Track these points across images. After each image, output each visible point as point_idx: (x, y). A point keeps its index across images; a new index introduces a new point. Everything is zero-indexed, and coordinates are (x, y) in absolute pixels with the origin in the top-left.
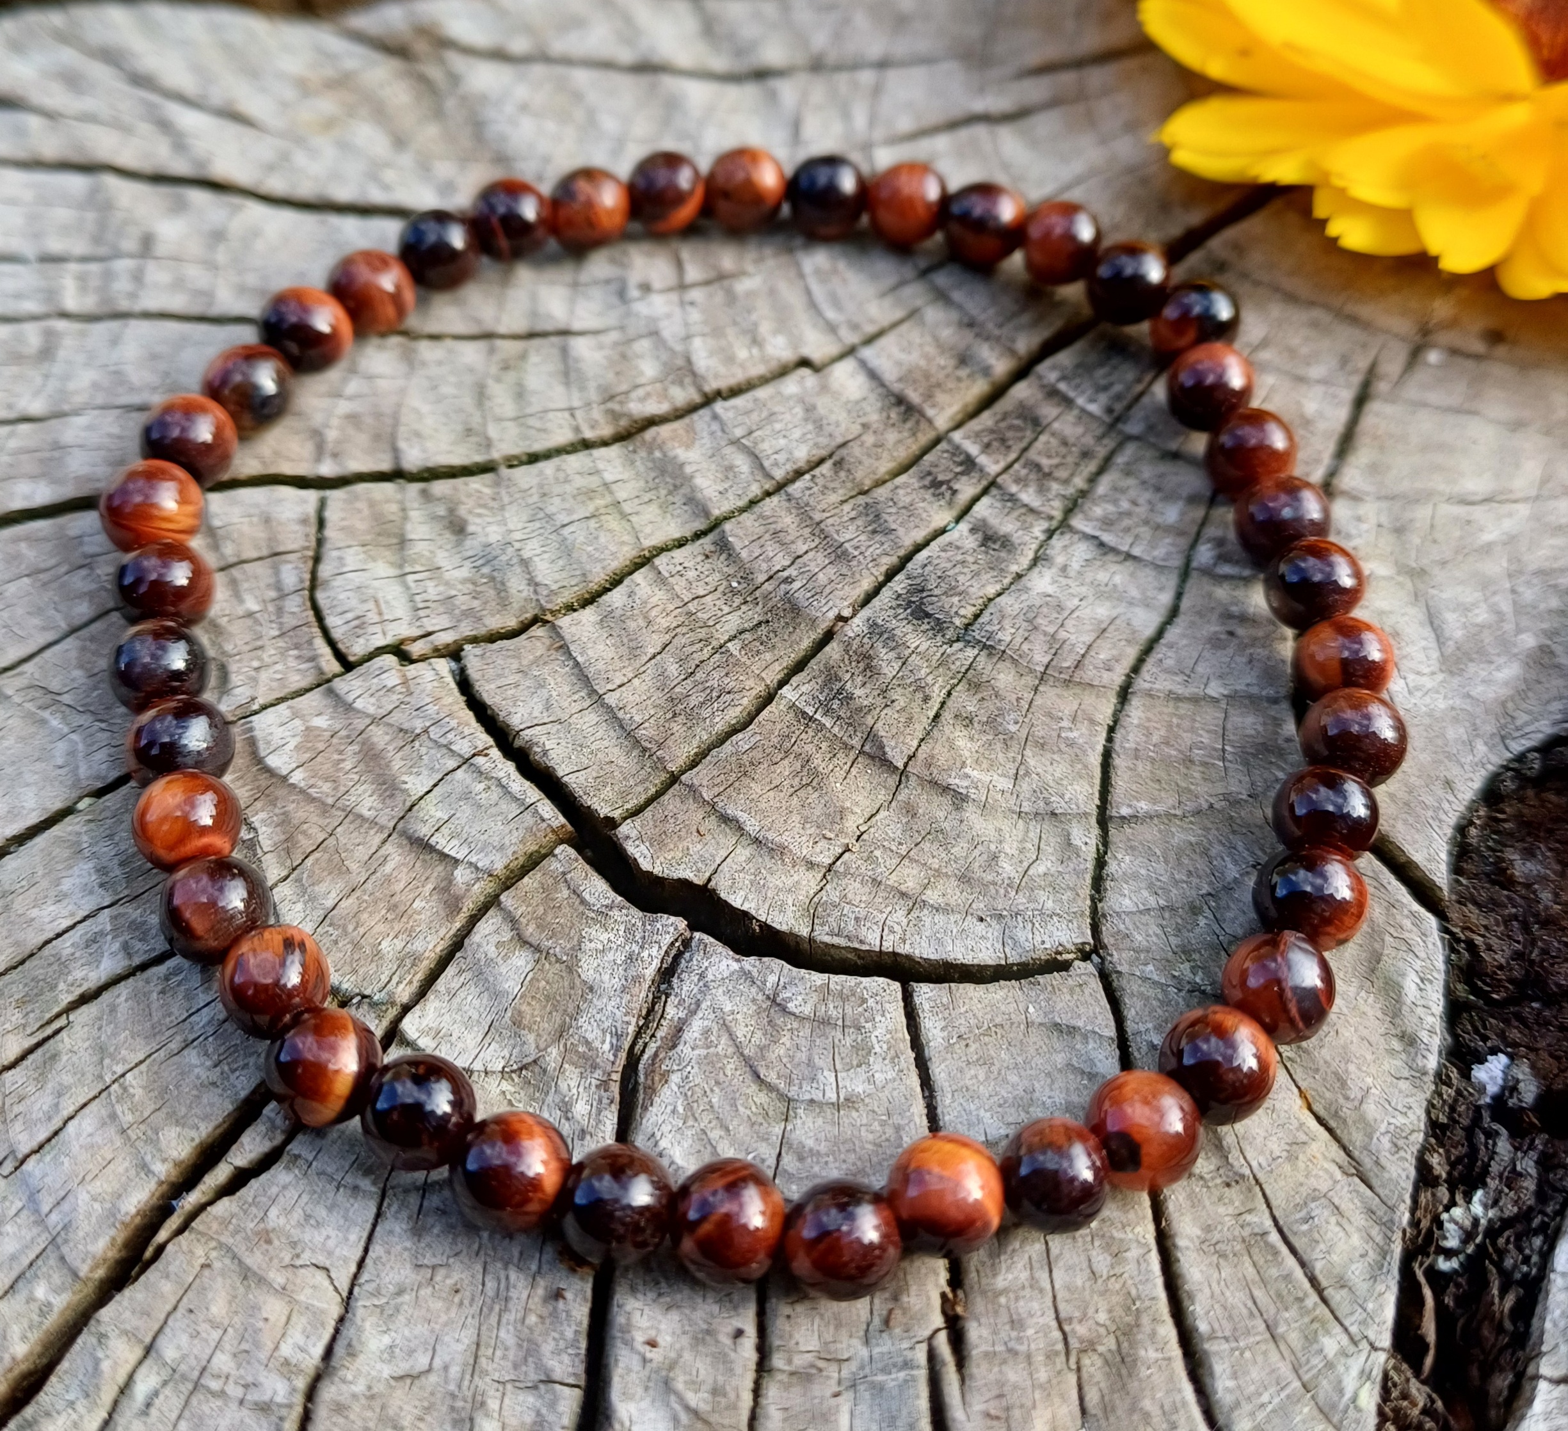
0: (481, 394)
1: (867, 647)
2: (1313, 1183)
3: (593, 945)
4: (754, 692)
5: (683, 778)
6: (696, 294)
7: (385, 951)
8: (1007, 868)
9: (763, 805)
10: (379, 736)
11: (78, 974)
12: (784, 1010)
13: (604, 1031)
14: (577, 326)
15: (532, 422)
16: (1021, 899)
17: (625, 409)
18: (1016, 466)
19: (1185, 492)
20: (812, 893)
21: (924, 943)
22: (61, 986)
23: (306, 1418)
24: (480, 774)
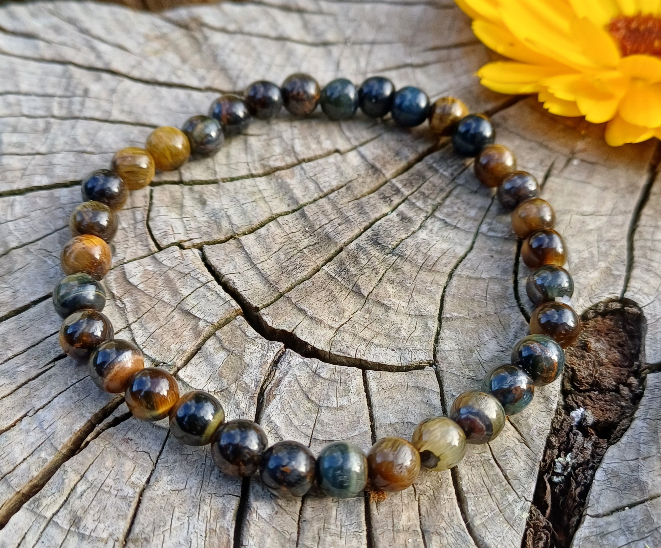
1: (356, 253)
2: (508, 444)
3: (249, 350)
4: (313, 267)
5: (285, 294)
6: (296, 124)
7: (172, 348)
8: (404, 333)
9: (314, 306)
10: (172, 274)
12: (319, 376)
13: (252, 380)
15: (233, 166)
16: (408, 344)
17: (268, 164)
18: (416, 193)
19: (479, 205)
20: (331, 337)
21: (372, 357)
22: (52, 352)
23: (139, 502)
24: (209, 289)
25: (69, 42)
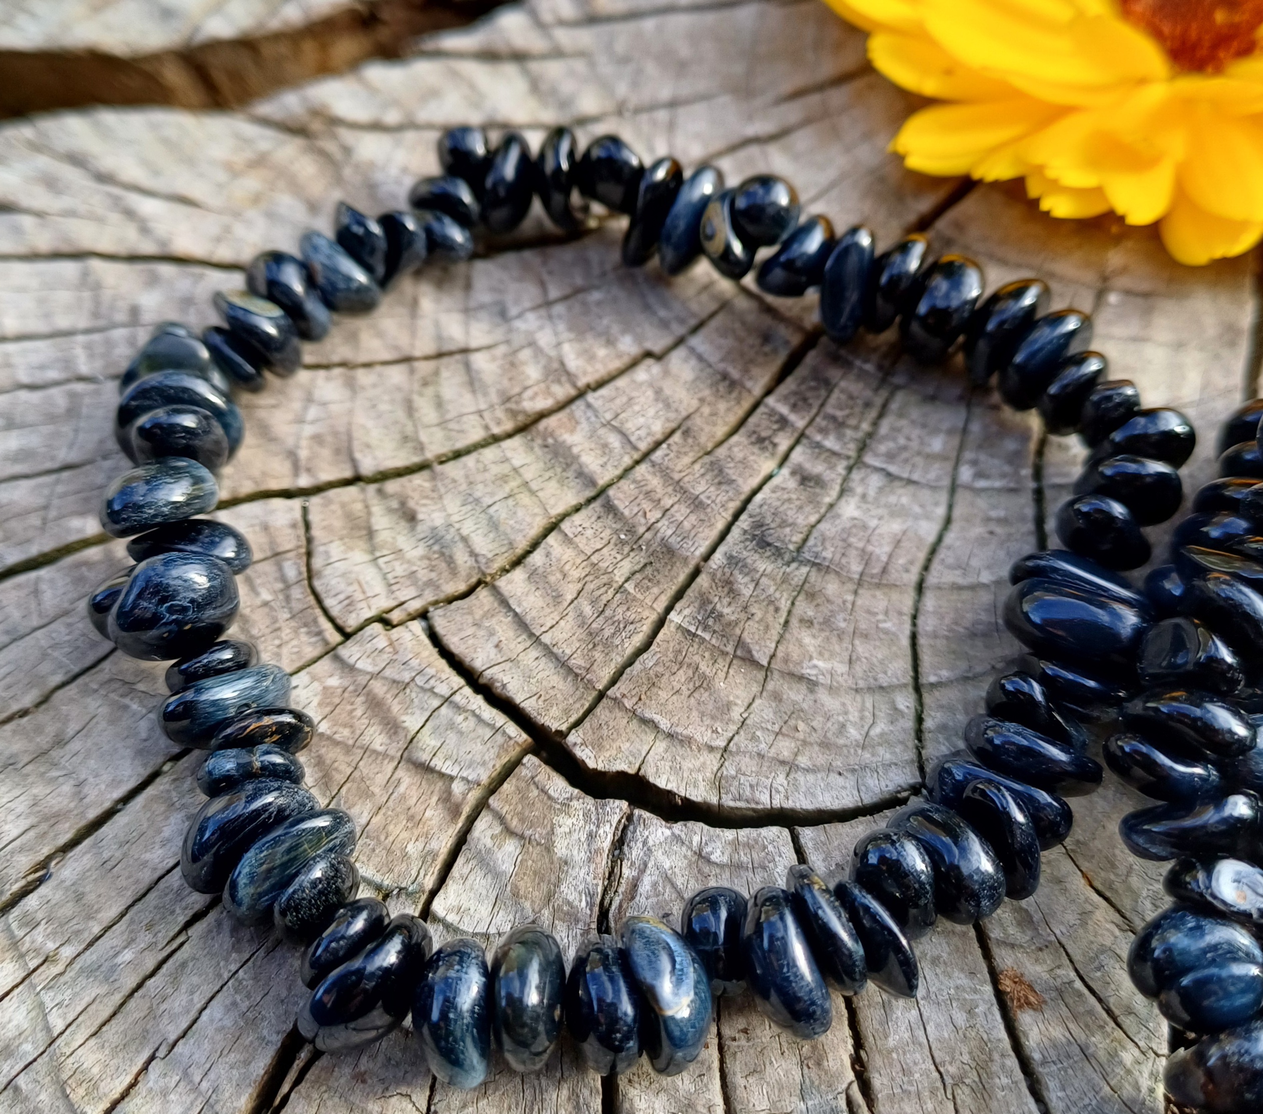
0: (410, 409)
1: (728, 575)
2: (1100, 940)
3: (562, 829)
4: (650, 621)
5: (609, 693)
6: (559, 309)
7: (410, 852)
8: (854, 733)
9: (670, 707)
10: (379, 688)
12: (709, 861)
13: (580, 893)
14: (474, 344)
15: (452, 425)
17: (519, 408)
18: (818, 419)
19: (945, 425)
20: (715, 769)
21: (802, 797)
22: (178, 911)
24: (458, 708)
25: (82, 208)
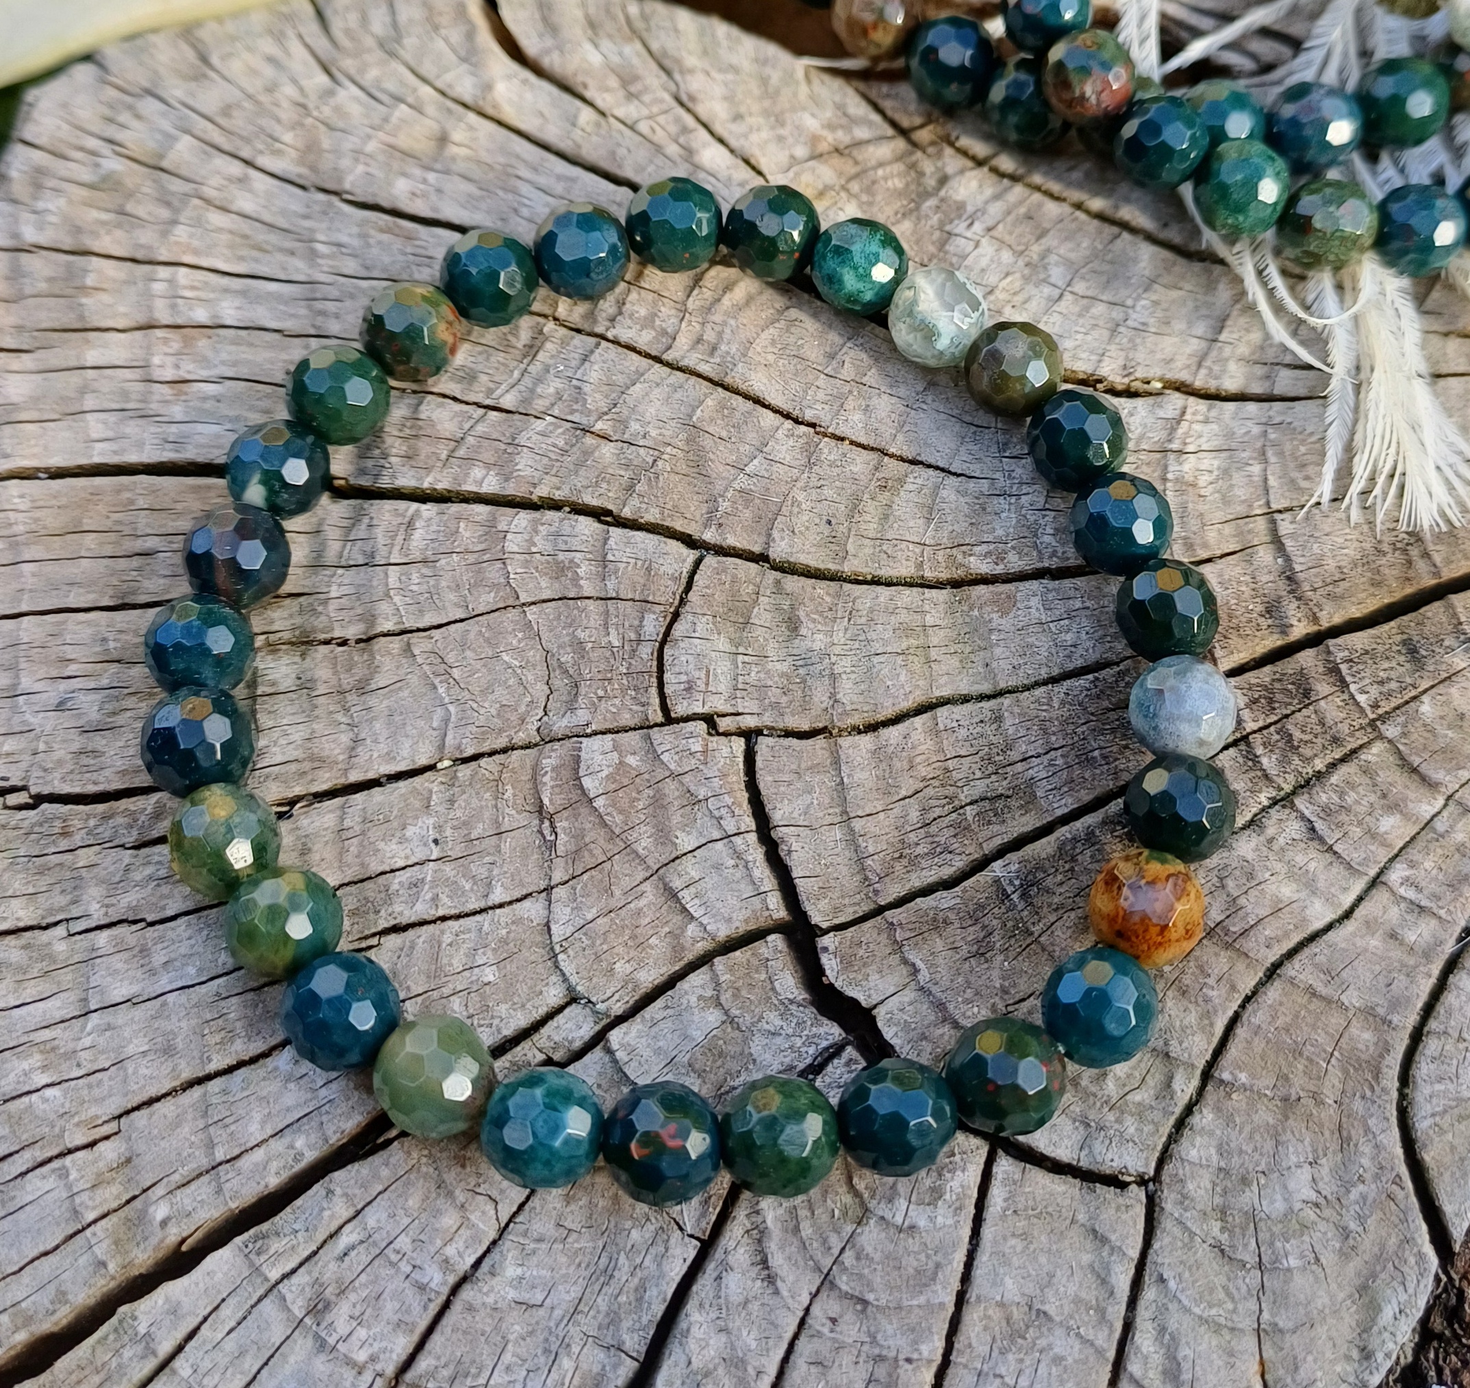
1: (1078, 850)
4: (972, 858)
5: (888, 913)
7: (617, 970)
8: (1111, 1086)
9: (938, 961)
10: (671, 788)
11: (398, 908)
15: (887, 547)
16: (1111, 1117)
17: (966, 561)
18: (1271, 729)
22: (383, 913)
23: (446, 1305)
24: (734, 850)
